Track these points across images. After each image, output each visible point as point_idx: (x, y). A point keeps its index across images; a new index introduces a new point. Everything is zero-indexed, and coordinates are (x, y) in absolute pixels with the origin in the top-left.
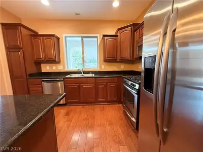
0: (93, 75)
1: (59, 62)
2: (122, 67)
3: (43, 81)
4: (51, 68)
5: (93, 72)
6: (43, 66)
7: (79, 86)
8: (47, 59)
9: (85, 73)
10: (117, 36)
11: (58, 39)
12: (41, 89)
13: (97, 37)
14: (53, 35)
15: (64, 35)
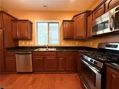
0: (55, 50)
1: (31, 39)
2: (77, 44)
3: (16, 53)
4: (26, 43)
5: (55, 47)
6: (19, 42)
7: (43, 58)
8: (22, 37)
9: (49, 47)
10: (74, 21)
11: (32, 23)
12: (14, 59)
13: (58, 23)
14: (27, 20)
15: (36, 21)
